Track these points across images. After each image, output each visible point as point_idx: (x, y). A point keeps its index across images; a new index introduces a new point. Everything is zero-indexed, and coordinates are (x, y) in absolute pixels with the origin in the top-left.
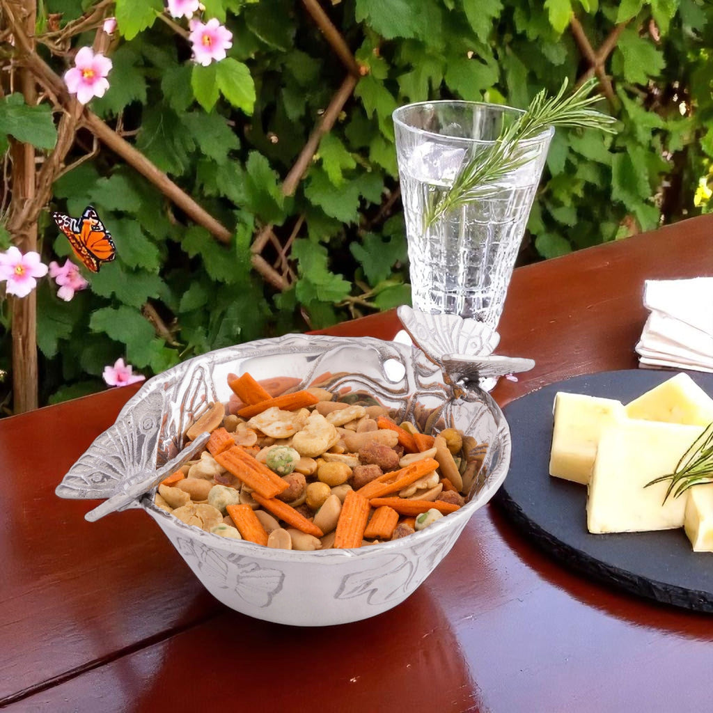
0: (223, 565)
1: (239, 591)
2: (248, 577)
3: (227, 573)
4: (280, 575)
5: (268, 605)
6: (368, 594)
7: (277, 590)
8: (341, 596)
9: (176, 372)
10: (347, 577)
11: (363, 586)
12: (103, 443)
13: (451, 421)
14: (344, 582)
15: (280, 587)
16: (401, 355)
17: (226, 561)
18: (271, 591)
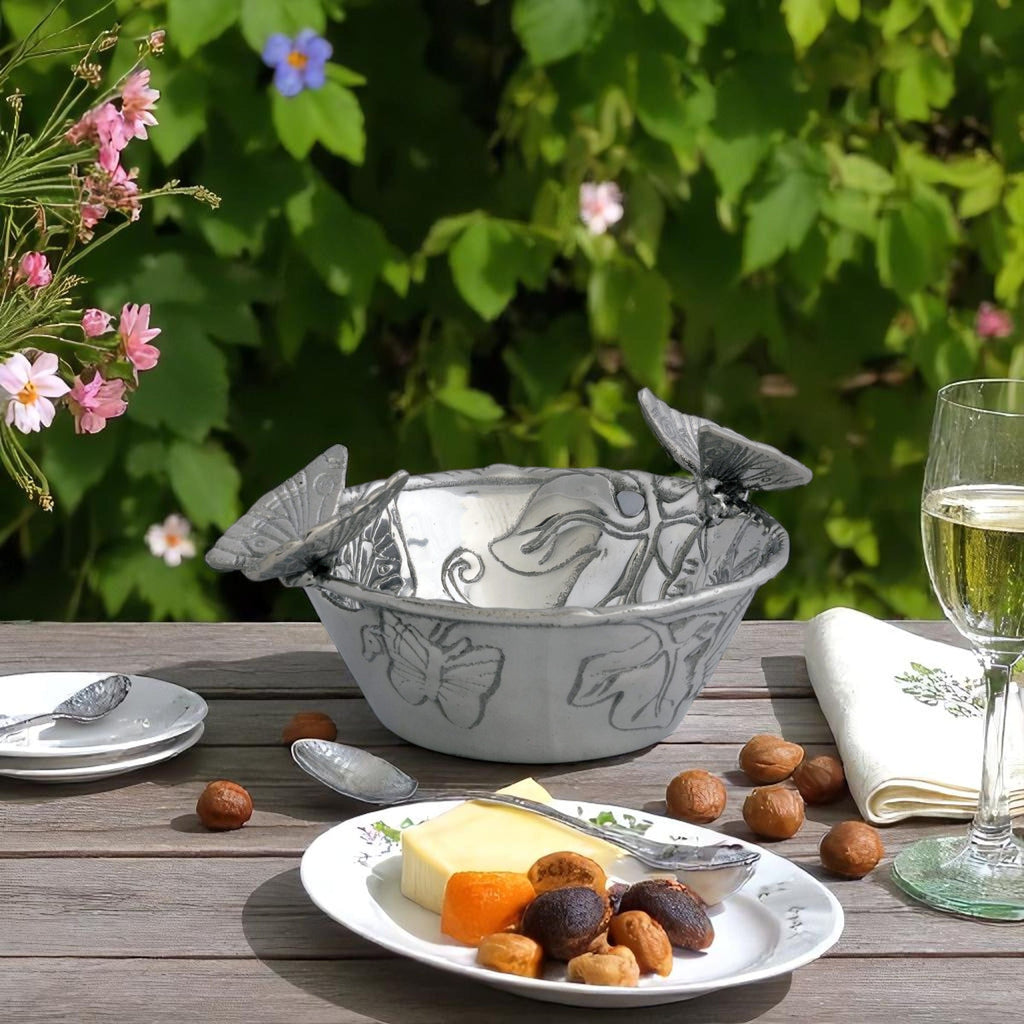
0: (422, 653)
1: (441, 698)
2: (455, 667)
3: (426, 667)
4: (498, 658)
5: (478, 722)
6: (610, 702)
7: (492, 691)
8: (576, 700)
9: (351, 492)
10: (585, 662)
11: (605, 683)
12: (267, 505)
13: (706, 547)
14: (581, 671)
15: (497, 682)
16: (639, 483)
17: (426, 644)
18: (484, 690)
